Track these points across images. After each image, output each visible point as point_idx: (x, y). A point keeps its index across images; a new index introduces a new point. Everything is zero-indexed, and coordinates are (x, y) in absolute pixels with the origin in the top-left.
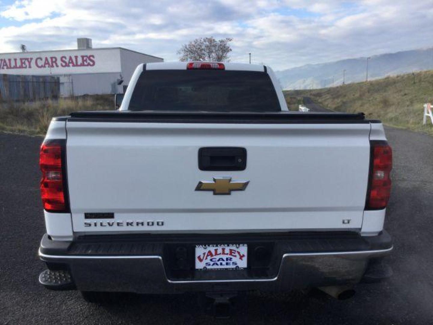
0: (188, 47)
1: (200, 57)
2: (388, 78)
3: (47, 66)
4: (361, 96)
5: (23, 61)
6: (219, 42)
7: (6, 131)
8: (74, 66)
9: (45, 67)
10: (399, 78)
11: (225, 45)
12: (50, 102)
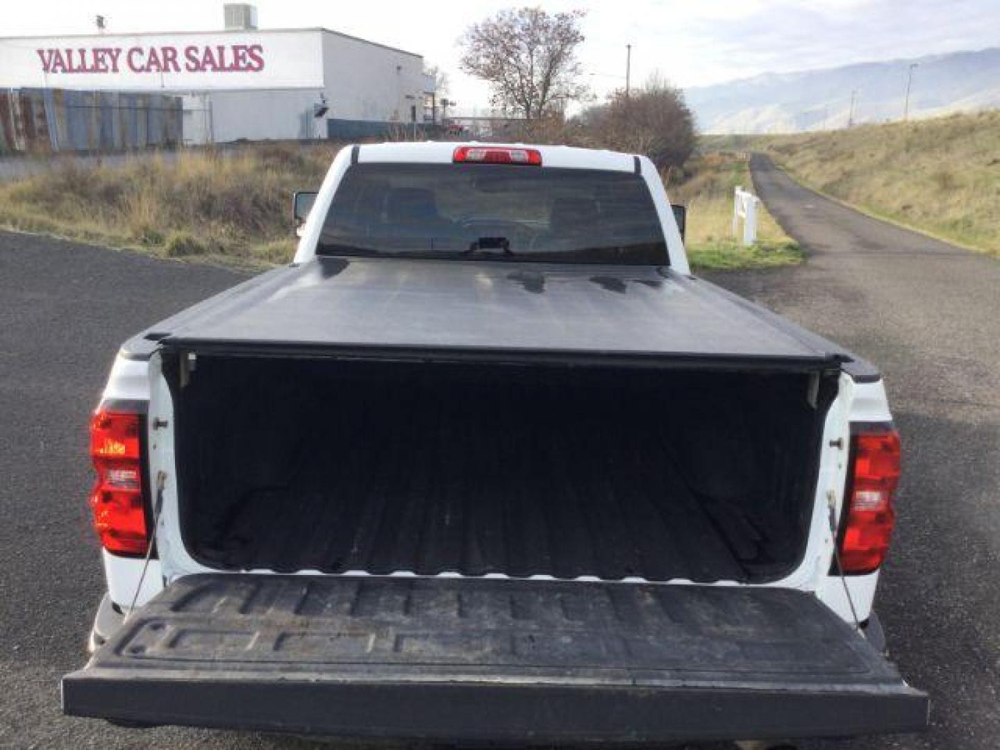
0: (480, 29)
1: (510, 53)
2: (957, 116)
3: (153, 67)
4: (888, 159)
5: (100, 55)
6: (556, 19)
7: (58, 233)
8: (215, 69)
9: (148, 70)
10: (984, 118)
11: (569, 25)
12: (158, 159)
